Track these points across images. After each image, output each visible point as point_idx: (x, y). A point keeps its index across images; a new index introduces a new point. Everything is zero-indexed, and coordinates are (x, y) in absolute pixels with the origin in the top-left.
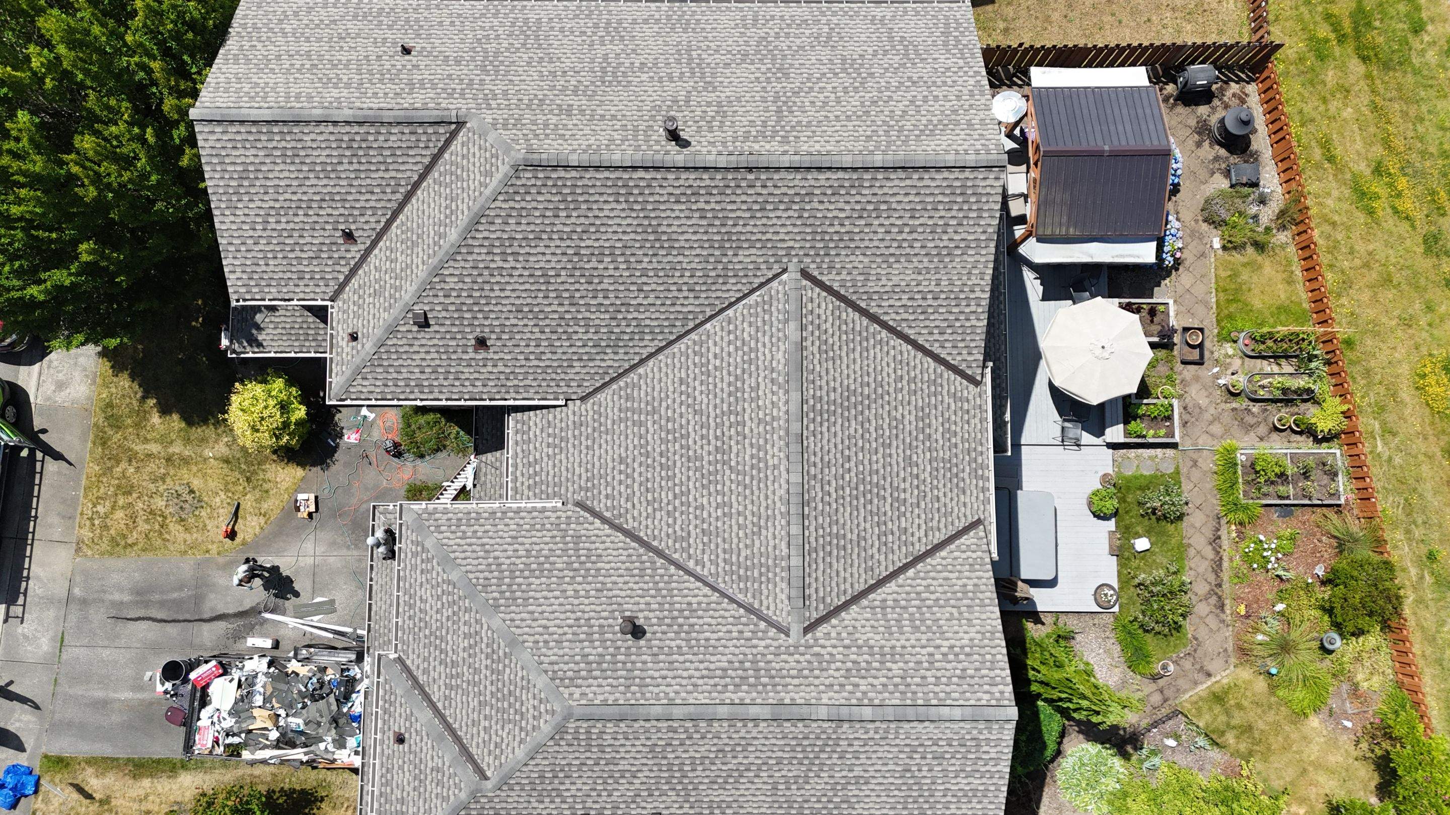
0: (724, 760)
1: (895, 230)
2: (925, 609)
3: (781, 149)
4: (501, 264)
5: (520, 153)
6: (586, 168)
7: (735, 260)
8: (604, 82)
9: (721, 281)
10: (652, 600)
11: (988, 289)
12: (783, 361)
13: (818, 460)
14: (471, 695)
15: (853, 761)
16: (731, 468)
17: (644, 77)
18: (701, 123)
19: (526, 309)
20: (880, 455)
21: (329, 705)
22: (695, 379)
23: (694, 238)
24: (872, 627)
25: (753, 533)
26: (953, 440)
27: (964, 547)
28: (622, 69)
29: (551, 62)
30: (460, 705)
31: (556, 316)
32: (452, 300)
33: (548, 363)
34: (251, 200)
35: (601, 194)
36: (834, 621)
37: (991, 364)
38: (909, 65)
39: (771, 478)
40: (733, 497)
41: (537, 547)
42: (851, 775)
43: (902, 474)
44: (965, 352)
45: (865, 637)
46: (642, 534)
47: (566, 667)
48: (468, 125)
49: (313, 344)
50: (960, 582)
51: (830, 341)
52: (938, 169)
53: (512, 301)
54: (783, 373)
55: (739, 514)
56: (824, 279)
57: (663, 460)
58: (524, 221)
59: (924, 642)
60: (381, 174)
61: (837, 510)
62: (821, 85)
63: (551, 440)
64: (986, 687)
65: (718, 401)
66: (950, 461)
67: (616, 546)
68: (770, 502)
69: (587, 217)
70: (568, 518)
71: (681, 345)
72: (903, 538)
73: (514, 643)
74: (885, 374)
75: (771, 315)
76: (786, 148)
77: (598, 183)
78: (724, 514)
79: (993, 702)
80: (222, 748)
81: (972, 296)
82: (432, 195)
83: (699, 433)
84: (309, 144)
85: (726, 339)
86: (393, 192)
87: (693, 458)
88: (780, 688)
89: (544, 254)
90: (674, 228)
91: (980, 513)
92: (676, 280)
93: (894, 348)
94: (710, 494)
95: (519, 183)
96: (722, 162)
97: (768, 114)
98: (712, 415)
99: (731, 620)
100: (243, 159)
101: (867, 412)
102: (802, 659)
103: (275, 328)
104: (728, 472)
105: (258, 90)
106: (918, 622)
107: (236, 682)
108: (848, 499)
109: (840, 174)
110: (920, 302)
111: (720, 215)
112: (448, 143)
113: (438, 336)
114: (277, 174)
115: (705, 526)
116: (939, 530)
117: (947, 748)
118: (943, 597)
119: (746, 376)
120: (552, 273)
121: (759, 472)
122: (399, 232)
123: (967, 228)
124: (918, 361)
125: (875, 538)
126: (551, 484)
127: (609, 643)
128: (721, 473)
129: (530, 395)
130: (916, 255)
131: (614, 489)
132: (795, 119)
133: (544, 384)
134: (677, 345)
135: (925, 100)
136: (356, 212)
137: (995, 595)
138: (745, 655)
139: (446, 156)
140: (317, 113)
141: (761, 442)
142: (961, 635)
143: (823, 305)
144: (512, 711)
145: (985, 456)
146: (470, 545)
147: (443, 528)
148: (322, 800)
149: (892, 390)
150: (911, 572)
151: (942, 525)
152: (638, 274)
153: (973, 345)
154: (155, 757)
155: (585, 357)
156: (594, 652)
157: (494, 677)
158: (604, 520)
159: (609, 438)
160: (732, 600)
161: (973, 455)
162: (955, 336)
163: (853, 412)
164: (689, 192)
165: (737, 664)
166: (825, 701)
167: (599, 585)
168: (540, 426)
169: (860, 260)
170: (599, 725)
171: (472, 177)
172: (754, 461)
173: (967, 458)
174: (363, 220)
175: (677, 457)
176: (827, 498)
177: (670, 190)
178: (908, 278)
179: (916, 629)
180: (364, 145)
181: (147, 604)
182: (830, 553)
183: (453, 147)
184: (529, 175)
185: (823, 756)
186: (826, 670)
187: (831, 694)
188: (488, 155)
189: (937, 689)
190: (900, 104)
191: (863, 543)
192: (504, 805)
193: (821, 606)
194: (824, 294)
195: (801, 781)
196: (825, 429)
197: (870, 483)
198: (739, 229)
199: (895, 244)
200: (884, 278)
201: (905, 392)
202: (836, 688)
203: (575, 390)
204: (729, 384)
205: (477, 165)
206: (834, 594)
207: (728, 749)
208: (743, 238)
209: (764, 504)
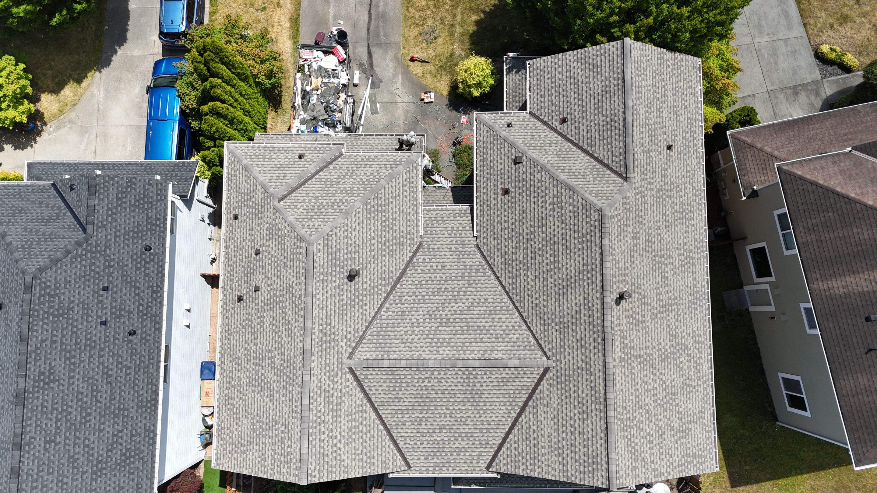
0: (284, 324)
1: (572, 422)
2: (361, 434)
3: (616, 357)
4: (548, 202)
5: (608, 212)
6: (601, 248)
7: (554, 330)
8: (655, 256)
9: (542, 322)
10: (368, 285)
11: (540, 476)
12: (497, 357)
13: (442, 376)
14: (322, 192)
15: (282, 393)
16: (438, 327)
17: (659, 279)
18: (631, 311)
19: (524, 215)
20: (445, 411)
21: (322, 115)
22: (487, 307)
23: (565, 307)
24: (352, 405)
25: (402, 339)
26: (455, 454)
27: (395, 458)
28: (663, 266)
29: (666, 227)
30: (317, 186)
31: (521, 231)
32: (529, 176)
33: (496, 227)
34: (582, 70)
35: (587, 256)
36: (355, 384)
37: (499, 477)
38: (672, 432)
39: (432, 349)
40: (422, 328)
41: (397, 224)
42: (275, 392)
43: (435, 423)
44: (505, 462)
45: (346, 401)
46: (404, 278)
47: (334, 241)
48: (625, 183)
49: (511, 100)
50: (375, 455)
51: (509, 384)
52: (607, 449)
53: (529, 208)
54: (490, 357)
55: (413, 331)
56: (544, 381)
57: (443, 290)
58: (572, 214)
59: (343, 433)
60: (597, 137)
61: (415, 386)
62: (658, 381)
63: (455, 228)
64: (318, 468)
65: (475, 320)
66: (443, 451)
67: (397, 264)
68: (419, 349)
69: (575, 248)
70: (413, 239)
71: (506, 299)
72: (400, 423)
73: (347, 214)
74: (491, 415)
75: (523, 350)
76: (617, 360)
77: (593, 255)
78: (413, 323)
79: (310, 472)
80: (302, 63)
81: (536, 467)
82: (586, 165)
83: (457, 309)
84: (613, 99)
85: (509, 324)
86: (588, 144)
87: (443, 306)
88: (320, 354)
89: (554, 225)
90: (570, 296)
91: (415, 468)
92: (542, 297)
93: (506, 420)
94: (424, 315)
95: (592, 212)
96: (607, 324)
97: (638, 349)
98: (467, 317)
99: (357, 327)
100: (604, 65)
101: (469, 404)
102: (335, 366)
103: (519, 80)
104: (436, 325)
105: (642, 71)
106: (353, 430)
107: (335, 68)
108: (421, 393)
109: (602, 392)
110: (532, 436)
111: (578, 322)
112: (615, 172)
113: (510, 169)
114: (596, 83)
115: (407, 313)
116: (405, 444)
117: (287, 445)
118: (368, 445)
119: (489, 336)
120: (544, 229)
121: (435, 343)
122: (566, 147)
123: (574, 464)
124: (499, 434)
125: (400, 407)
126: (432, 229)
127: (346, 263)
128: (435, 321)
129: (479, 218)
130: (559, 434)
131: (428, 263)
132: (635, 366)
133: (485, 225)
134: (506, 297)
135: (650, 442)
136: (577, 124)
137: (368, 475)
138: (338, 335)
139: (608, 172)
140: (630, 103)
141: (452, 344)
142: (347, 455)
143: (529, 380)
144: (313, 214)
145: (446, 472)
146: (399, 189)
147: (408, 175)
148: (276, 112)
149: (482, 419)
150: (381, 427)
151: (407, 446)
152: (545, 276)
153: (509, 467)
154: (300, 28)
155: (499, 247)
156: (341, 255)
157: (330, 204)
158: (412, 258)
159: (456, 260)
160: (367, 328)
161: (447, 465)
162: (514, 456)
163: (469, 396)
164: (590, 305)
165: (333, 331)
166: (312, 378)
167: (376, 256)
168: (463, 223)
169: (555, 402)
170: (304, 259)
171: (596, 186)
172: (441, 340)
173: (445, 461)
174: (573, 128)
175: (444, 297)
176: (421, 381)
177: (591, 294)
178: (545, 429)
179: (350, 430)
180: (613, 128)
181: (377, 19)
182: (391, 382)
183: (613, 175)
184: (596, 217)
185: (285, 377)
186: (329, 379)
187: (316, 382)
188: (608, 195)
189: (317, 440)
190: (647, 427)
191: (397, 400)
192: (266, 210)
193: (363, 377)
194: (536, 381)
195: (273, 365)
196: (459, 380)
197: (430, 405)
198: (571, 332)
199: (564, 422)
200: (545, 415)
201: (481, 426)
202: (319, 385)
203: (482, 241)
204: (484, 326)
205: (602, 189)
206: (369, 384)
207: (290, 326)
208: (566, 335)
209: (418, 345)
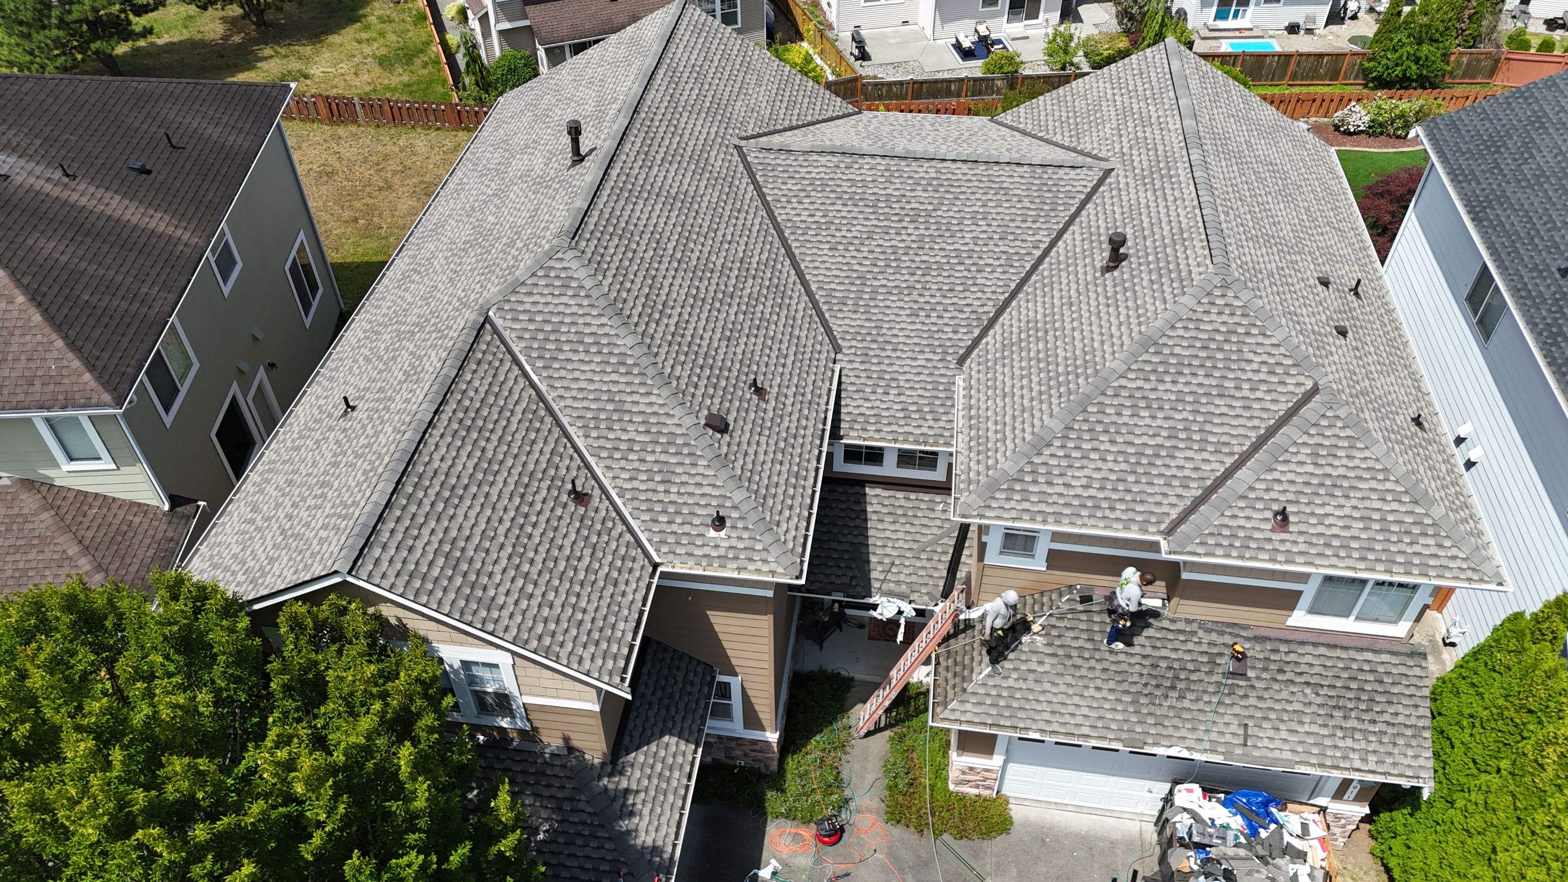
1: (719, 75)
2: (1078, 114)
7: (717, 169)
9: (735, 186)
10: (1081, 265)
16: (935, 210)
19: (728, 333)
22: (833, 236)
23: (688, 179)
24: (1098, 132)
25: (1006, 194)
30: (1227, 429)
31: (741, 316)
33: (791, 353)
34: (490, 575)
39: (949, 176)
40: (967, 210)
41: (1017, 372)
45: (1109, 132)
46: (1002, 298)
47: (1168, 290)
48: (491, 308)
53: (716, 338)
55: (985, 206)
56: (750, 132)
57: (919, 272)
63: (880, 391)
64: (1150, 58)
65: (861, 216)
67: (1016, 315)
68: (974, 178)
70: (979, 364)
71: (794, 246)
78: (985, 219)
79: (1163, 51)
81: (786, 72)
85: (796, 205)
86: (541, 423)
87: (920, 244)
88: (1169, 154)
90: (675, 185)
92: (726, 215)
94: (961, 231)
95: (590, 250)
96: (623, 122)
98: (875, 222)
99: (1099, 208)
104: (939, 213)
109: (660, 72)
110: (785, 99)
111: (672, 152)
113: (741, 422)
114: (468, 524)
115: (996, 237)
118: (1064, 110)
119: (839, 190)
120: (694, 291)
121: (942, 185)
126: (935, 393)
127: (1134, 273)
128: (939, 219)
130: (744, 78)
131: (947, 324)
133: (814, 370)
138: (1137, 186)
141: (910, 181)
142: (1101, 89)
144: (1227, 347)
146: (1014, 429)
147: (991, 463)
152: (712, 235)
153: (827, 96)
155: (791, 322)
156: (1147, 278)
157: (1186, 371)
158: (983, 334)
159: (886, 326)
162: (818, 100)
164: (643, 156)
165: (1148, 186)
166: (1178, 126)
167: (1065, 307)
169: (739, 106)
174: (564, 471)
175: (917, 259)
177: (636, 165)
178: (763, 93)
179: (1098, 111)
180: (472, 415)
183: (511, 335)
186: (1146, 138)
187: (1170, 126)
198: (689, 149)
199: (731, 82)
200: (759, 104)
202: (1163, 126)
203: (825, 351)
204: (845, 205)
208: (698, 153)
209: (976, 184)
